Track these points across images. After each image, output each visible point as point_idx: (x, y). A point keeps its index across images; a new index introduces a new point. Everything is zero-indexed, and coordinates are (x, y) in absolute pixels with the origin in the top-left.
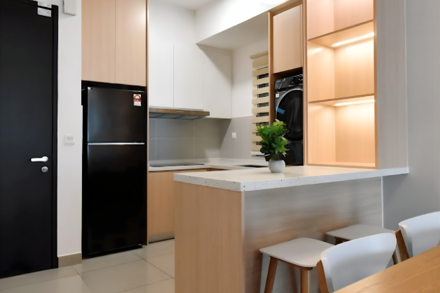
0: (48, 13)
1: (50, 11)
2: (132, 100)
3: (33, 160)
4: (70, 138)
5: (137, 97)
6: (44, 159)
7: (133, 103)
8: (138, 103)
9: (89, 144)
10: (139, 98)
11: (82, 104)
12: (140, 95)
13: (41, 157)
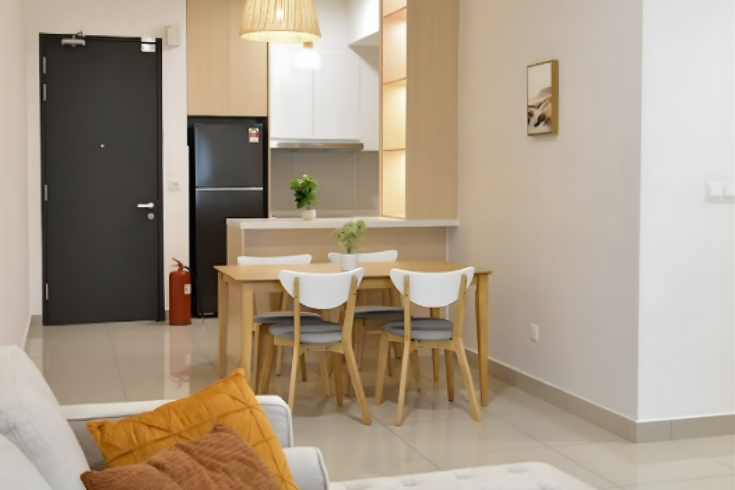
0: (152, 48)
1: (154, 46)
2: (247, 135)
3: (140, 206)
4: (176, 184)
5: (253, 131)
6: (151, 205)
7: (248, 139)
8: (254, 139)
9: (196, 190)
10: (255, 132)
11: (188, 144)
12: (257, 130)
13: (147, 203)
